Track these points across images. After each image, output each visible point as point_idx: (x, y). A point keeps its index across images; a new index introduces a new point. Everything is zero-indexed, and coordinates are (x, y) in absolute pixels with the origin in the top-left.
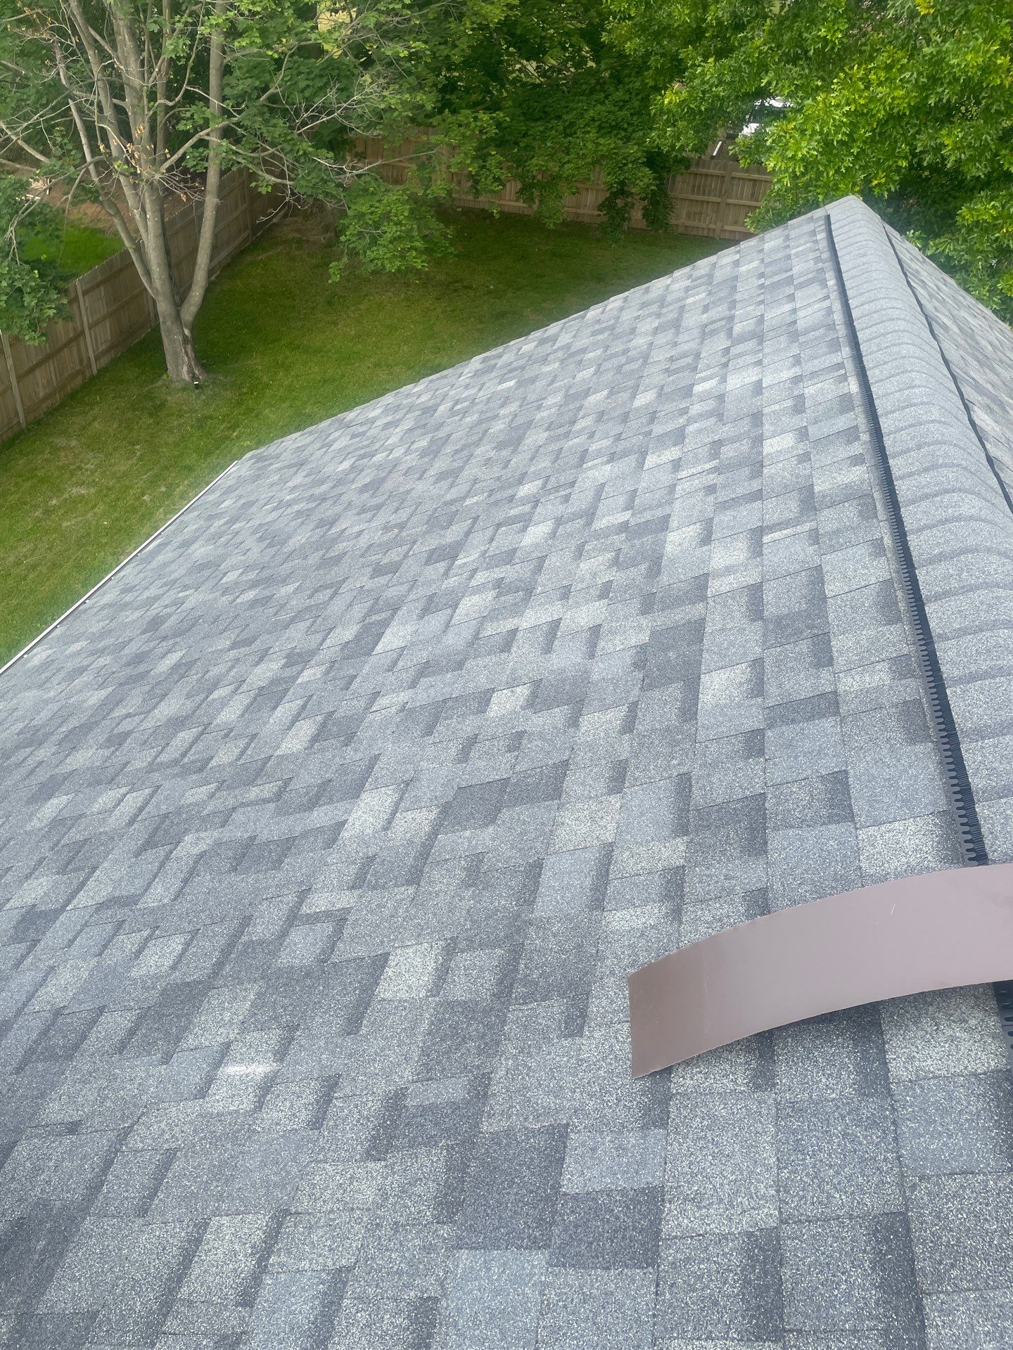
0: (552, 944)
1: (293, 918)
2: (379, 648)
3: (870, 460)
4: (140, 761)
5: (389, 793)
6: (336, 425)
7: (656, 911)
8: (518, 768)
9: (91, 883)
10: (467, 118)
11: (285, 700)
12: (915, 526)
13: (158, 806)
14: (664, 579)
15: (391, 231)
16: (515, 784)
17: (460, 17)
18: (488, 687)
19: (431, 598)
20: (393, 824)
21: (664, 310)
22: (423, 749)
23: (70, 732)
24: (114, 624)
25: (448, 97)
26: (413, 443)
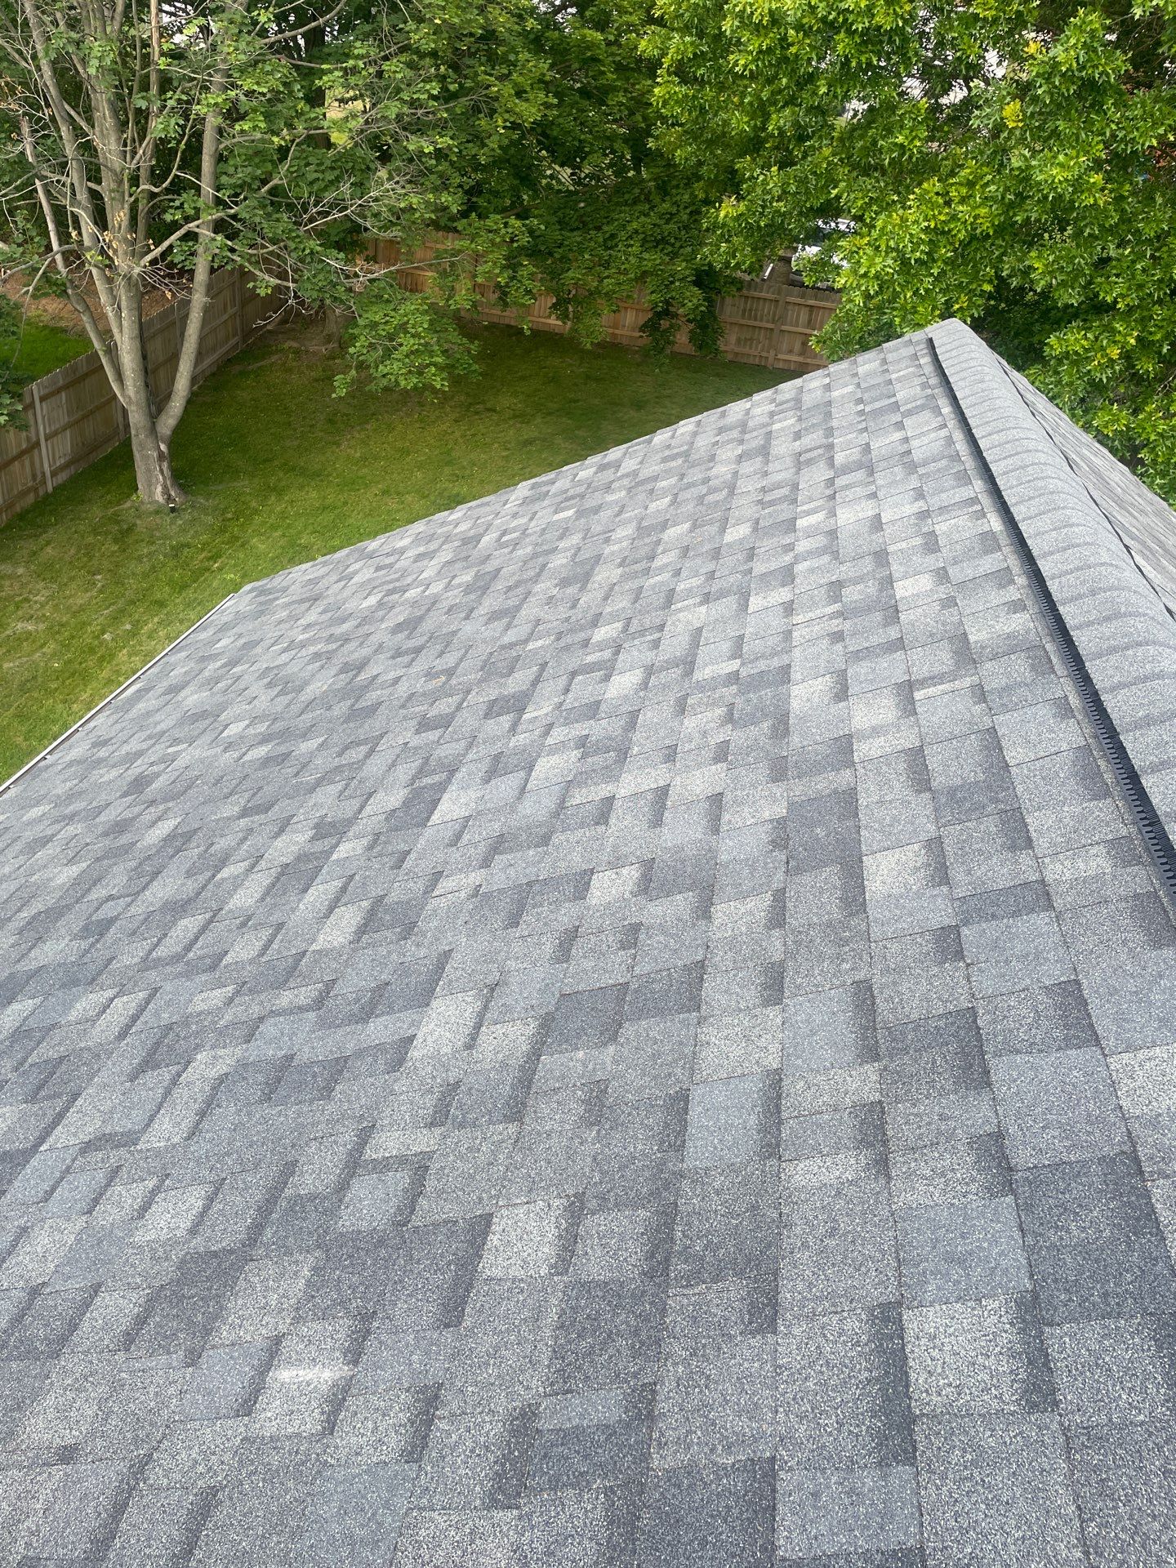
0: (715, 1203)
1: (354, 1165)
2: (435, 818)
3: (1033, 607)
4: (130, 956)
5: (469, 999)
6: (356, 556)
7: (853, 1161)
8: (637, 971)
9: (72, 1116)
10: (496, 223)
11: (318, 880)
12: (1107, 684)
13: (157, 1014)
14: (795, 740)
15: (408, 343)
16: (636, 991)
17: (492, 113)
18: (585, 867)
19: (497, 758)
20: (479, 1042)
21: (747, 436)
22: (508, 944)
23: (33, 918)
24: (83, 785)
25: (474, 199)
26: (454, 577)
